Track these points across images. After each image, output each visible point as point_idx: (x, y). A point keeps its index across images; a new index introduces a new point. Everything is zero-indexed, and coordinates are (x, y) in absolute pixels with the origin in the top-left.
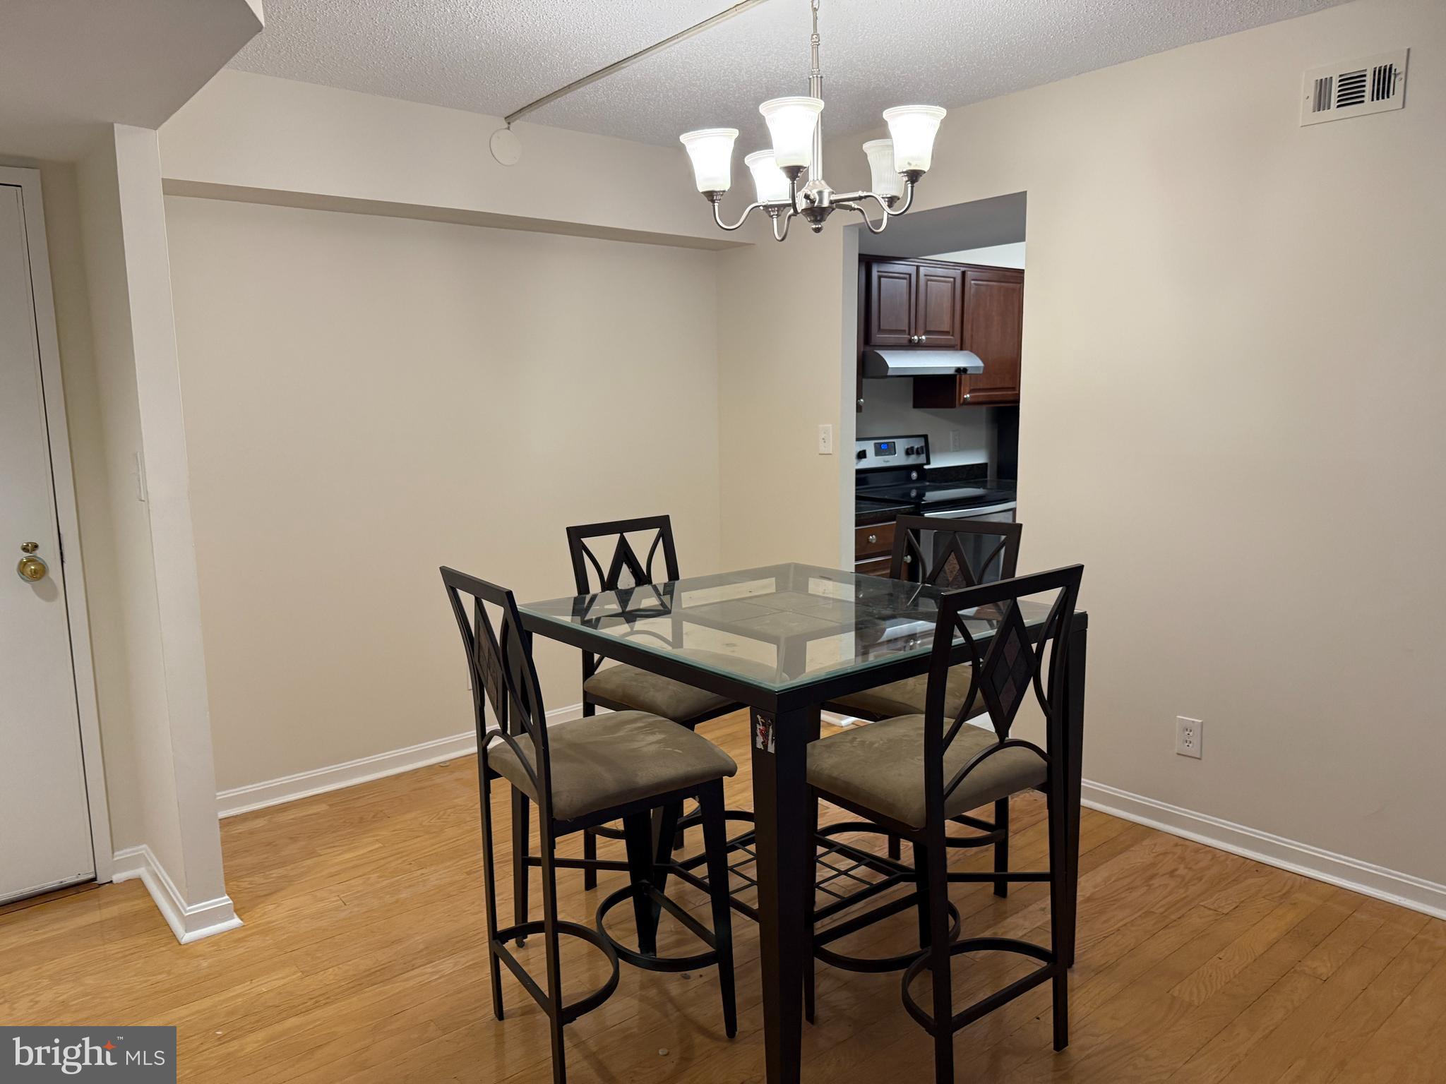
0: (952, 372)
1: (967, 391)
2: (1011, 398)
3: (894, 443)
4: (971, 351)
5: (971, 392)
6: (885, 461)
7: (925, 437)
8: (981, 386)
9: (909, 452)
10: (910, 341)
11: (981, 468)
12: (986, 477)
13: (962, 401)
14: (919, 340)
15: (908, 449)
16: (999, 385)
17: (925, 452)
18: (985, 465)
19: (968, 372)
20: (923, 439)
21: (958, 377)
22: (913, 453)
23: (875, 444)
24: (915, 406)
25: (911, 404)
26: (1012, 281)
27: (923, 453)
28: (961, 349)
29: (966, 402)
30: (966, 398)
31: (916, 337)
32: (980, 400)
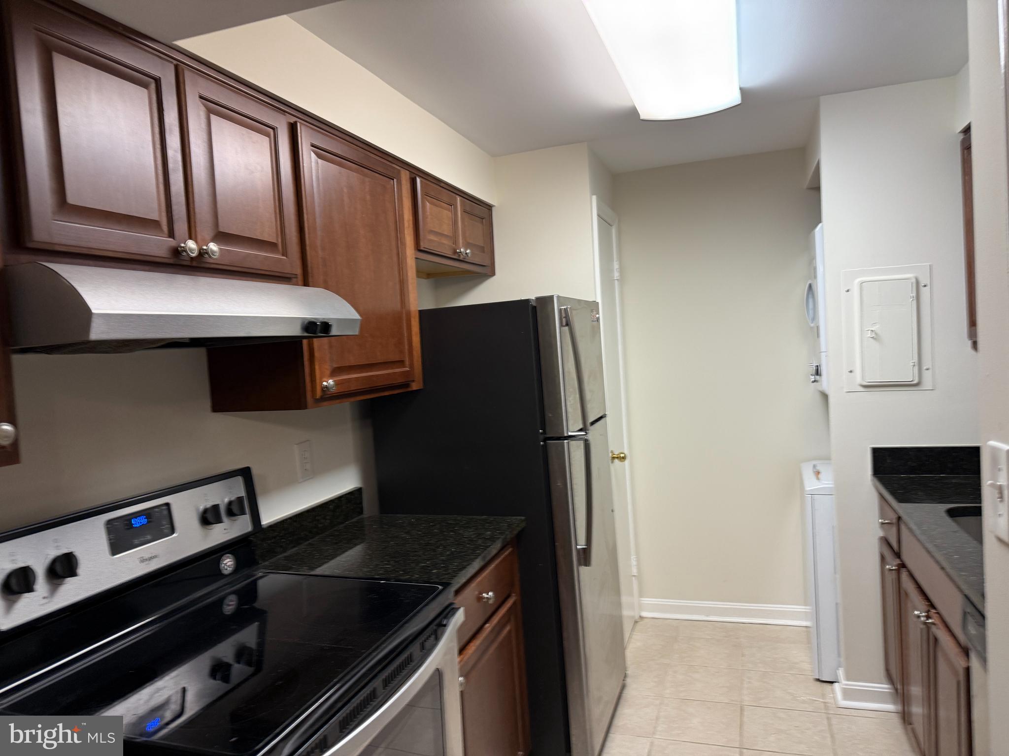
0: (295, 331)
1: (328, 372)
2: (400, 380)
3: (167, 505)
4: (326, 288)
5: (335, 372)
6: (143, 560)
7: (246, 474)
8: (352, 361)
9: (209, 517)
10: (177, 252)
11: (351, 499)
12: (361, 512)
13: (319, 394)
14: (202, 253)
15: (206, 511)
16: (380, 358)
17: (247, 510)
18: (357, 493)
19: (334, 331)
20: (239, 480)
21: (305, 342)
22: (219, 521)
23: (109, 522)
24: (218, 407)
25: (207, 403)
26: (380, 169)
27: (243, 513)
28: (306, 284)
29: (328, 397)
30: (326, 387)
31: (191, 244)
32: (353, 387)
